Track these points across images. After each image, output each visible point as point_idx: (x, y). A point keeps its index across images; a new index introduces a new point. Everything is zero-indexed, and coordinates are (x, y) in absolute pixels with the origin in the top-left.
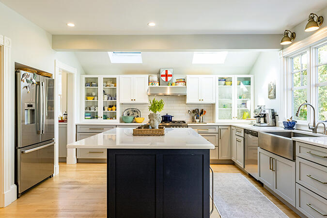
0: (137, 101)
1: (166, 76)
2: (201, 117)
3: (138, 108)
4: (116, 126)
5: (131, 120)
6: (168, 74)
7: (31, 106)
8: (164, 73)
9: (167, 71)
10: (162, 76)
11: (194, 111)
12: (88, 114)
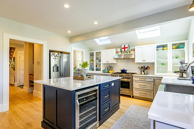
0: (109, 63)
1: (125, 48)
2: (146, 71)
3: (112, 65)
4: (99, 74)
5: (107, 71)
6: (126, 47)
7: (57, 65)
8: (123, 47)
9: (125, 46)
10: (122, 48)
11: (142, 68)
12: (91, 69)
